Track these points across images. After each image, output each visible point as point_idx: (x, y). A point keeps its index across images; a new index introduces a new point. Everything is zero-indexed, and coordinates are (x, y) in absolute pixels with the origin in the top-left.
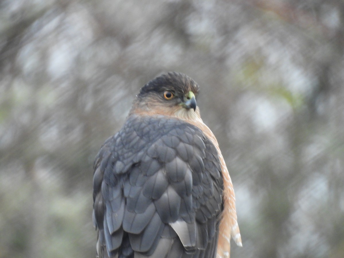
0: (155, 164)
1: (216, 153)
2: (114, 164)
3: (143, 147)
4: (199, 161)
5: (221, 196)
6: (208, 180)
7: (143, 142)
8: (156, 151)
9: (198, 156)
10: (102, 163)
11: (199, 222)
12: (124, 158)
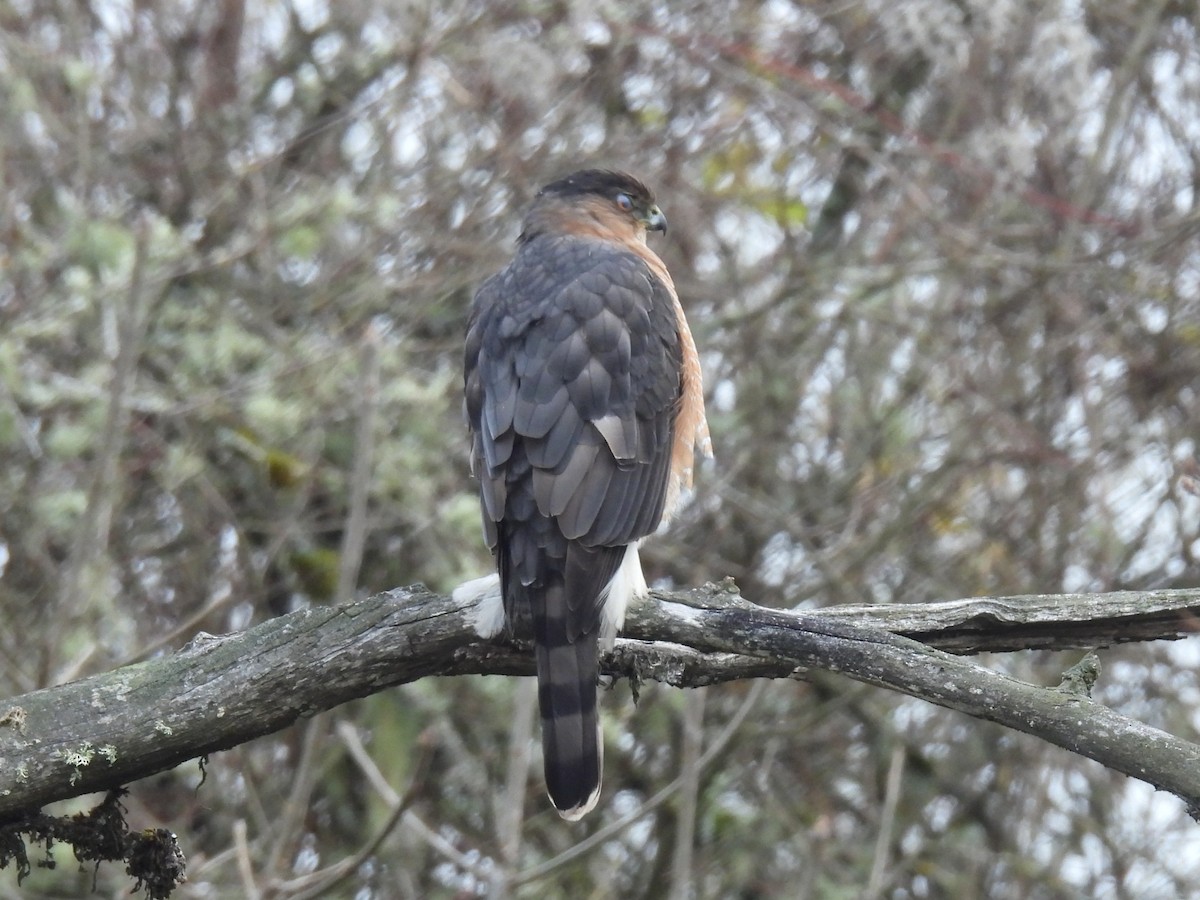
0: (567, 321)
1: (671, 301)
2: (499, 321)
3: (549, 291)
4: (642, 316)
5: (678, 373)
6: (657, 348)
7: (550, 283)
8: (569, 298)
9: (641, 306)
10: (478, 320)
11: (641, 417)
12: (517, 311)
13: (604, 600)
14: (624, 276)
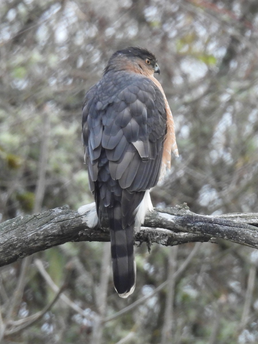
0: (123, 104)
1: (163, 97)
2: (96, 103)
3: (115, 93)
4: (151, 101)
5: (165, 124)
6: (157, 115)
7: (115, 89)
8: (123, 95)
9: (151, 99)
10: (88, 102)
11: (151, 141)
12: (103, 100)
13: (136, 212)
14: (144, 86)
